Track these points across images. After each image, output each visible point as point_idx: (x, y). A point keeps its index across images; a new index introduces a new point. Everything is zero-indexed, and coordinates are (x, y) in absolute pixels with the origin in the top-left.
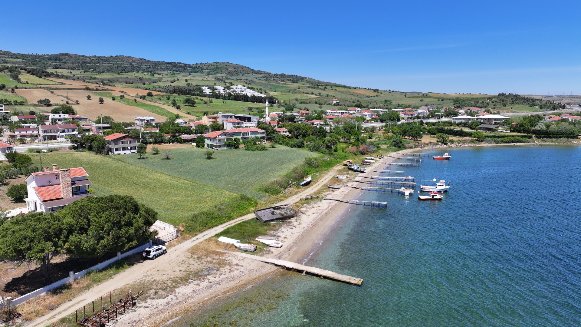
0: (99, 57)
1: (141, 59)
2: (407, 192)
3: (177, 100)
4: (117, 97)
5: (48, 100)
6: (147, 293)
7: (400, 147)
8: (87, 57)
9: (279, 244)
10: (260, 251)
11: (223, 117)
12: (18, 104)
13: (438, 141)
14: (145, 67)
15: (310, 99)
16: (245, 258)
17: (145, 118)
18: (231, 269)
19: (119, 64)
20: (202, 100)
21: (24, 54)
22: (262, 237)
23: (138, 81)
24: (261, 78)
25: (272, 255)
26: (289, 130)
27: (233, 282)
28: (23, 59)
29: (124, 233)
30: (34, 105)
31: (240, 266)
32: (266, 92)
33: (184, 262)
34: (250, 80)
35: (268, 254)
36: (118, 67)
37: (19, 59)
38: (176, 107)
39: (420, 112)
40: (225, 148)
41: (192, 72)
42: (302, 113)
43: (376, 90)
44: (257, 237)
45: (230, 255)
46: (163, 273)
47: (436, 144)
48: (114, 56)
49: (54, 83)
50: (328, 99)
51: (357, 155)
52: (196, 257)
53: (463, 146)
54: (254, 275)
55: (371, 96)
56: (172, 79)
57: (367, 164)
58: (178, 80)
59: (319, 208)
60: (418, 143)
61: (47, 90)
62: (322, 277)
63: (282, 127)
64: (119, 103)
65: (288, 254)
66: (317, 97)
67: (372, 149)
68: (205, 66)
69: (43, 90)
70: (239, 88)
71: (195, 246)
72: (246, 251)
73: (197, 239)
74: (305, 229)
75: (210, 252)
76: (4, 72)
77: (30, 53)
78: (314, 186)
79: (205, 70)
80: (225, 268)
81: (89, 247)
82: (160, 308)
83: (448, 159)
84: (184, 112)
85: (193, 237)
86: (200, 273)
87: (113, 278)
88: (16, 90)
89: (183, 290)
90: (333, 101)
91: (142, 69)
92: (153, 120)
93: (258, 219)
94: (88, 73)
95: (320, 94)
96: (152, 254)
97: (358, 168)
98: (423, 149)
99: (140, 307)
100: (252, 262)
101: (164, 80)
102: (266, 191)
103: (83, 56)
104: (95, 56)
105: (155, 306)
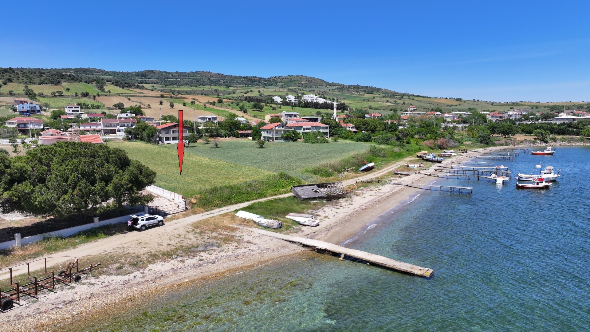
0: (181, 73)
1: (219, 74)
2: (500, 181)
3: (246, 106)
4: (187, 103)
5: (122, 104)
6: (107, 267)
7: (487, 144)
8: (170, 73)
9: (315, 222)
10: (287, 229)
11: (287, 116)
12: (95, 107)
13: (535, 139)
14: (223, 81)
15: (384, 107)
16: (262, 235)
17: (206, 117)
18: (238, 247)
19: (198, 79)
20: (271, 106)
21: (115, 72)
22: (294, 214)
23: (214, 93)
24: (335, 89)
25: (302, 234)
26: (355, 126)
27: (235, 262)
28: (114, 76)
29: (98, 190)
30: (110, 109)
31: (252, 243)
32: (338, 101)
33: (180, 236)
34: (323, 91)
35: (297, 232)
36: (197, 81)
37: (111, 76)
38: (243, 111)
39: (511, 114)
40: (282, 141)
41: (266, 86)
42: (374, 115)
43: (459, 99)
44: (287, 214)
45: (244, 230)
46: (145, 246)
47: (534, 142)
48: (194, 72)
49: (134, 93)
50: (404, 106)
51: (434, 149)
52: (198, 231)
53: (569, 144)
54: (268, 255)
55: (453, 105)
56: (246, 91)
57: (446, 157)
58: (251, 91)
59: (380, 191)
60: (511, 140)
61: (125, 97)
62: (368, 264)
63: (348, 123)
64: (190, 108)
65: (325, 234)
66: (392, 104)
67: (453, 143)
68: (280, 79)
69: (122, 97)
70: (310, 97)
71: (204, 220)
72: (267, 227)
73: (211, 213)
74: (356, 210)
75: (220, 227)
76: (92, 84)
77: (121, 71)
78: (376, 173)
79: (279, 83)
80: (230, 245)
81: (44, 202)
82: (112, 287)
83: (552, 154)
84: (250, 116)
85: (207, 211)
86: (193, 249)
87: (77, 248)
88: (97, 97)
89: (159, 267)
90: (410, 108)
91: (219, 83)
92: (215, 119)
93: (296, 197)
94: (169, 87)
95: (396, 102)
96: (140, 223)
97: (435, 157)
98: (516, 146)
99: (84, 284)
100: (270, 241)
101: (238, 91)
102: (314, 173)
103: (166, 72)
104: (177, 72)
105: (107, 284)
